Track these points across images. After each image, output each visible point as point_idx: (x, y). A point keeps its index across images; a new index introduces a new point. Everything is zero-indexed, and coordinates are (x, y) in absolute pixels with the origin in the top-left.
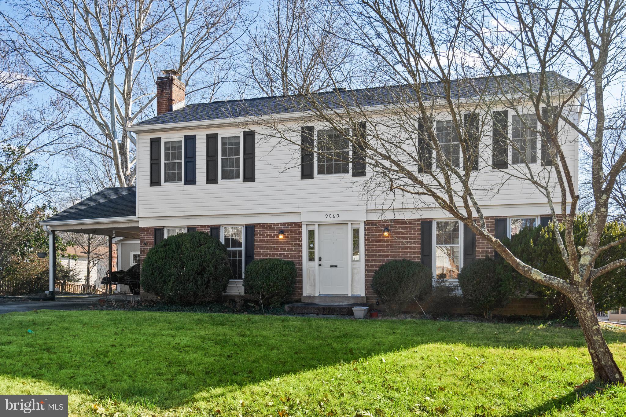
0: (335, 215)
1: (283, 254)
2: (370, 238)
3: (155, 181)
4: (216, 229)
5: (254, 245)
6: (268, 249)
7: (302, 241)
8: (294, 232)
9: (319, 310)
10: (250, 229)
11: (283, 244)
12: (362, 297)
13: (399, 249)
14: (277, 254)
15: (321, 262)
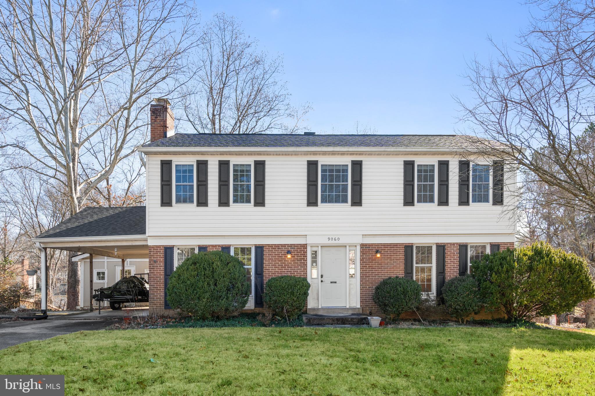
0: (336, 239)
1: (290, 271)
2: (364, 258)
3: (166, 202)
4: (226, 249)
5: (264, 263)
6: (277, 267)
7: (306, 261)
8: (299, 252)
9: (333, 320)
10: (260, 249)
11: (290, 263)
12: (358, 308)
13: (388, 268)
14: (285, 272)
15: (322, 279)
